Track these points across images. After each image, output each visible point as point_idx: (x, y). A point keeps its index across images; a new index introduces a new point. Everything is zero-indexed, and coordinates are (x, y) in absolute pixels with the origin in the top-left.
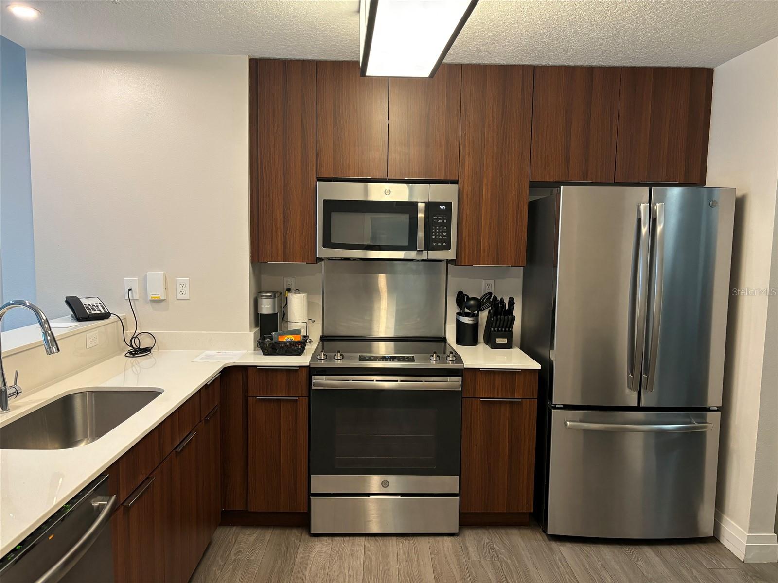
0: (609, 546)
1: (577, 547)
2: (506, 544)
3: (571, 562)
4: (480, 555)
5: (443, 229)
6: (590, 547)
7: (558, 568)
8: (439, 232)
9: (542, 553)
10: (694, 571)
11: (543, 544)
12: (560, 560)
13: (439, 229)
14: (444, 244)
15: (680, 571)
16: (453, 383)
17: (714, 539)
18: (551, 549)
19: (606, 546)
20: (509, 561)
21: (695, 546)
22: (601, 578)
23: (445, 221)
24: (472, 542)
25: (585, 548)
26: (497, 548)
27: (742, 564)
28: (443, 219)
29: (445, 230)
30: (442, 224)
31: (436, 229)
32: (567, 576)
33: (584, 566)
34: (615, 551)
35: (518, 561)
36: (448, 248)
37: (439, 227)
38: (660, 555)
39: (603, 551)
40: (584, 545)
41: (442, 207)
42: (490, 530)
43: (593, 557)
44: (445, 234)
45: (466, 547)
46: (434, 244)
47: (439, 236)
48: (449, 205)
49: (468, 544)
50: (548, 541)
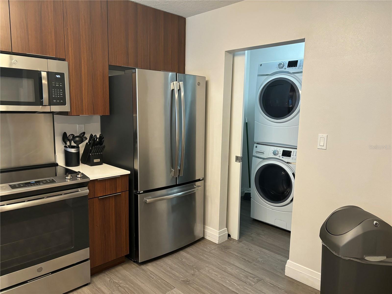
0: (167, 257)
1: (154, 264)
2: (120, 277)
3: (156, 273)
4: (110, 290)
5: (60, 91)
6: (160, 261)
7: (153, 278)
8: (57, 93)
9: (140, 274)
10: (205, 255)
11: (138, 269)
12: (151, 274)
13: (57, 91)
14: (62, 101)
15: (200, 257)
16: (85, 191)
17: (203, 238)
18: (143, 270)
19: (165, 258)
20: (127, 286)
21: (198, 243)
22: (173, 274)
23: (61, 86)
24: (101, 284)
25: (158, 262)
26: (117, 281)
27: (217, 245)
28: (59, 84)
29: (61, 91)
30: (59, 88)
31: (55, 91)
32: (159, 281)
33: (163, 272)
34: (171, 259)
35: (132, 283)
36: (64, 104)
37: (57, 89)
38: (188, 253)
39: (166, 261)
40: (156, 261)
41: (57, 76)
42: (106, 273)
43: (164, 266)
44: (61, 94)
45: (99, 288)
46: (55, 101)
47: (57, 95)
48: (62, 75)
49: (99, 286)
50: (140, 266)
